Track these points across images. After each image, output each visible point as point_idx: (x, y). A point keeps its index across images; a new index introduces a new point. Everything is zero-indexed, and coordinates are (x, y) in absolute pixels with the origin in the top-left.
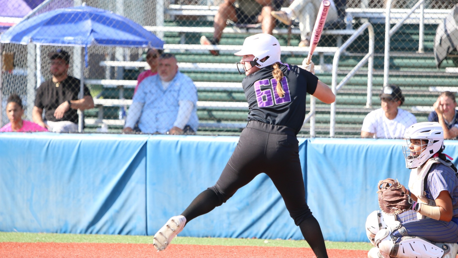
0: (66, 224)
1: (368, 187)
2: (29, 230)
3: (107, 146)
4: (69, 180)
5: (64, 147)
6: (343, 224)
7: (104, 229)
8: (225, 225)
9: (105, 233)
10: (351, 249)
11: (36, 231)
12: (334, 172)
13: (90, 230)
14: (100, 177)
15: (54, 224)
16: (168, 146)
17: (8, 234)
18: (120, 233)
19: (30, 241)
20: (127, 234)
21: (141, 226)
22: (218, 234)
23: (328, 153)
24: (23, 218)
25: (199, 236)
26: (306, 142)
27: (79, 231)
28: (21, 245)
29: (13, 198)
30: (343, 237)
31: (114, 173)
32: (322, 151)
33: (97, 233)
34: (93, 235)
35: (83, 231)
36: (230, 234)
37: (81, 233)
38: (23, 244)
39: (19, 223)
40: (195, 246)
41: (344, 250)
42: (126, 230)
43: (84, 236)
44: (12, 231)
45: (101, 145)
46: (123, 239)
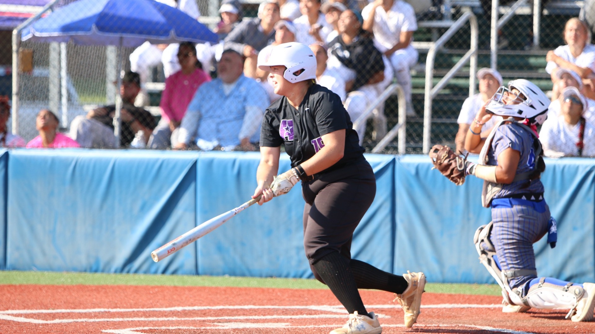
0: (97, 261)
1: (471, 216)
2: (51, 269)
3: (147, 165)
4: (101, 207)
5: (94, 166)
6: (440, 261)
7: (145, 268)
8: (294, 263)
9: (146, 272)
10: (449, 293)
11: (59, 270)
12: (429, 197)
13: (126, 269)
14: (139, 203)
15: (83, 261)
16: (223, 164)
17: (27, 273)
18: (164, 272)
19: (51, 283)
20: (174, 272)
21: (189, 264)
22: (285, 273)
23: (422, 173)
24: (44, 253)
25: (261, 276)
26: (394, 161)
27: (113, 270)
28: (41, 288)
29: (32, 229)
30: (440, 277)
31: (157, 198)
32: (413, 171)
33: (136, 272)
34: (131, 275)
35: (119, 270)
36: (300, 273)
37: (116, 272)
38: (44, 286)
39: (40, 260)
40: (256, 289)
41: (441, 295)
42: (172, 268)
43: (119, 276)
44: (30, 269)
45: (140, 163)
46: (168, 280)
